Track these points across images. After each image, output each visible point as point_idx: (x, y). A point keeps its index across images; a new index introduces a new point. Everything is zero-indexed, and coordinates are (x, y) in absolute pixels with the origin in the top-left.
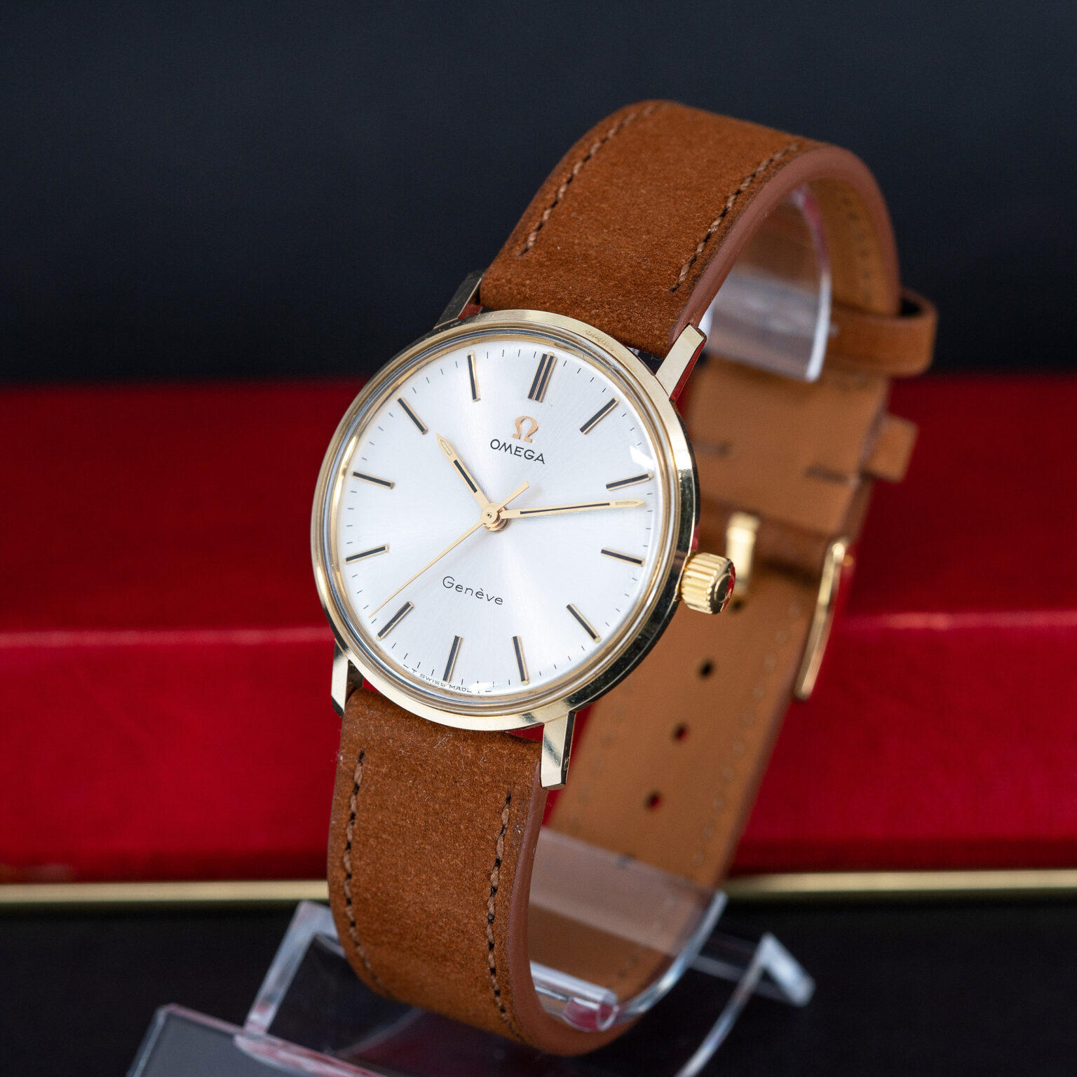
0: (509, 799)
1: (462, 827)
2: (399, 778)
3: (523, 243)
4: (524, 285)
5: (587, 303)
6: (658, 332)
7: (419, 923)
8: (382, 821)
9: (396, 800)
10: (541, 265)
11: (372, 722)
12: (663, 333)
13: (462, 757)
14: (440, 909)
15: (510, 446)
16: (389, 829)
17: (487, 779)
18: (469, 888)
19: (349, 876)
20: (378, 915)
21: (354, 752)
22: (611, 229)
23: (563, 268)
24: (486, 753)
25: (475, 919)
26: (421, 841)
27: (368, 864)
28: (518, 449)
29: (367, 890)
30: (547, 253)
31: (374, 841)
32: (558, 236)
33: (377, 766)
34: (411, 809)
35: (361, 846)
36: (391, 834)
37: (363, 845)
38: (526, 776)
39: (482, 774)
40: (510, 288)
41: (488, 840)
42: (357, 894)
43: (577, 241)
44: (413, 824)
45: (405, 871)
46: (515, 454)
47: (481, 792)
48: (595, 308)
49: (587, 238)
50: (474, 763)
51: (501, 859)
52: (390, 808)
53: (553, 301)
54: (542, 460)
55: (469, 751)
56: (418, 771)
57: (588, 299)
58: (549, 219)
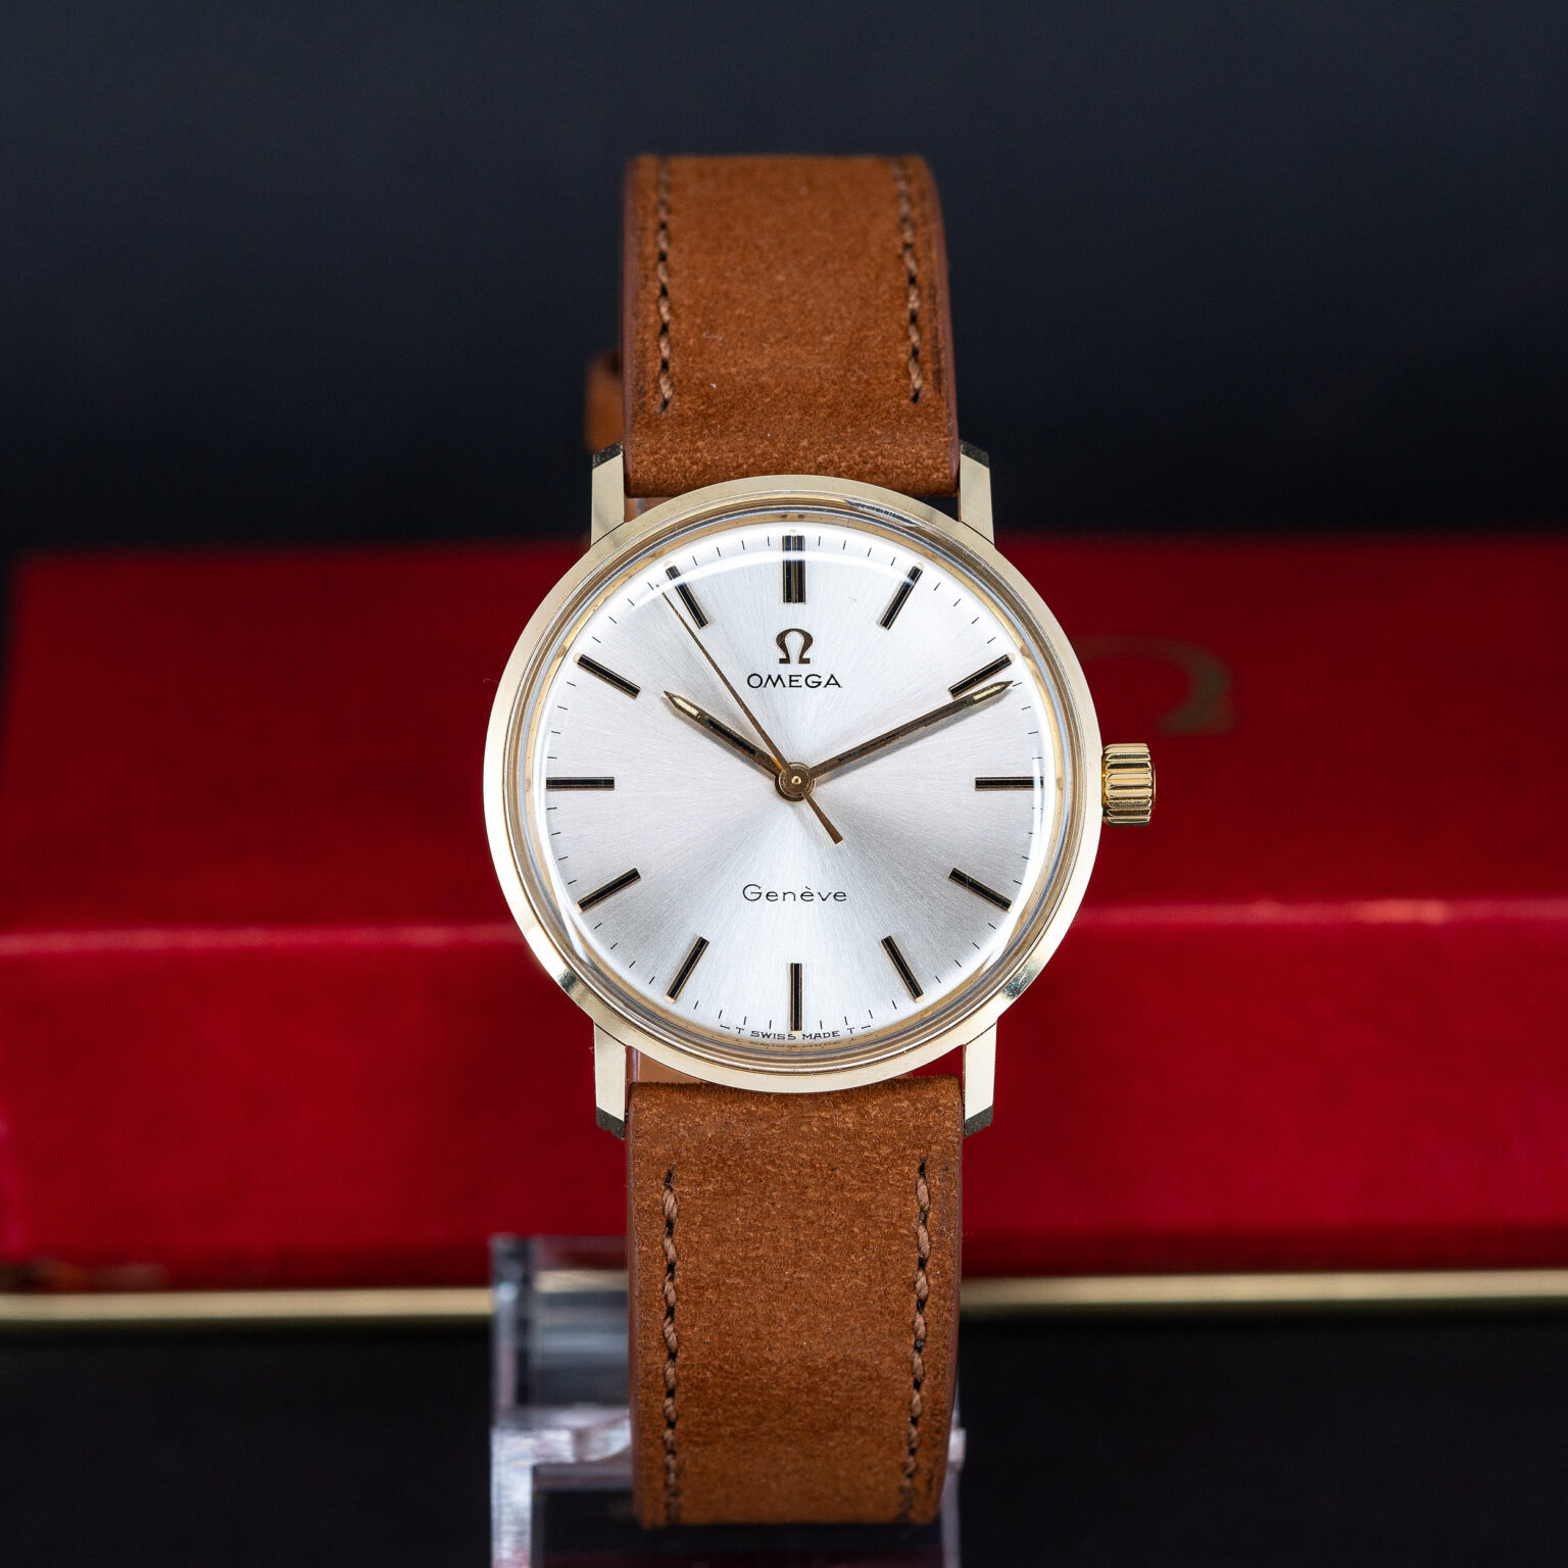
0: (922, 1170)
1: (856, 1230)
2: (738, 1192)
3: (656, 393)
4: (697, 450)
5: (806, 449)
6: (930, 462)
7: (797, 1389)
8: (723, 1261)
9: (739, 1223)
10: (705, 416)
11: (681, 1124)
12: (939, 460)
13: (838, 1131)
14: (834, 1358)
15: (779, 677)
16: (735, 1268)
17: (885, 1150)
18: (881, 1313)
19: (673, 1356)
20: (723, 1397)
21: (658, 1176)
22: (772, 340)
23: (739, 411)
24: (876, 1116)
25: (893, 1354)
26: (791, 1270)
27: (706, 1329)
28: (793, 678)
29: (705, 1366)
30: (701, 397)
31: (712, 1294)
32: (702, 370)
33: (699, 1185)
34: (767, 1229)
35: (691, 1307)
36: (740, 1274)
37: (696, 1303)
38: (948, 1129)
39: (875, 1148)
40: (678, 460)
41: (903, 1236)
42: (687, 1378)
43: (733, 370)
44: (775, 1249)
45: (771, 1320)
46: (791, 686)
47: (877, 1172)
48: (820, 452)
49: (746, 361)
50: (858, 1135)
51: (926, 1256)
52: (733, 1238)
53: (752, 460)
54: (837, 684)
55: (847, 1119)
56: (768, 1172)
57: (805, 443)
58: (671, 350)
